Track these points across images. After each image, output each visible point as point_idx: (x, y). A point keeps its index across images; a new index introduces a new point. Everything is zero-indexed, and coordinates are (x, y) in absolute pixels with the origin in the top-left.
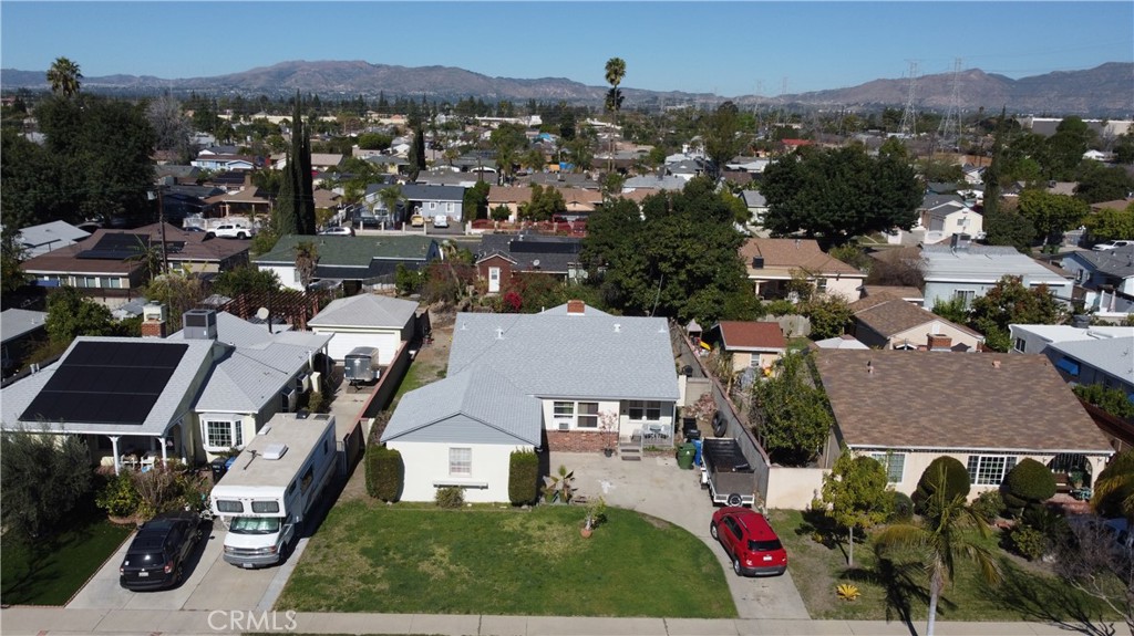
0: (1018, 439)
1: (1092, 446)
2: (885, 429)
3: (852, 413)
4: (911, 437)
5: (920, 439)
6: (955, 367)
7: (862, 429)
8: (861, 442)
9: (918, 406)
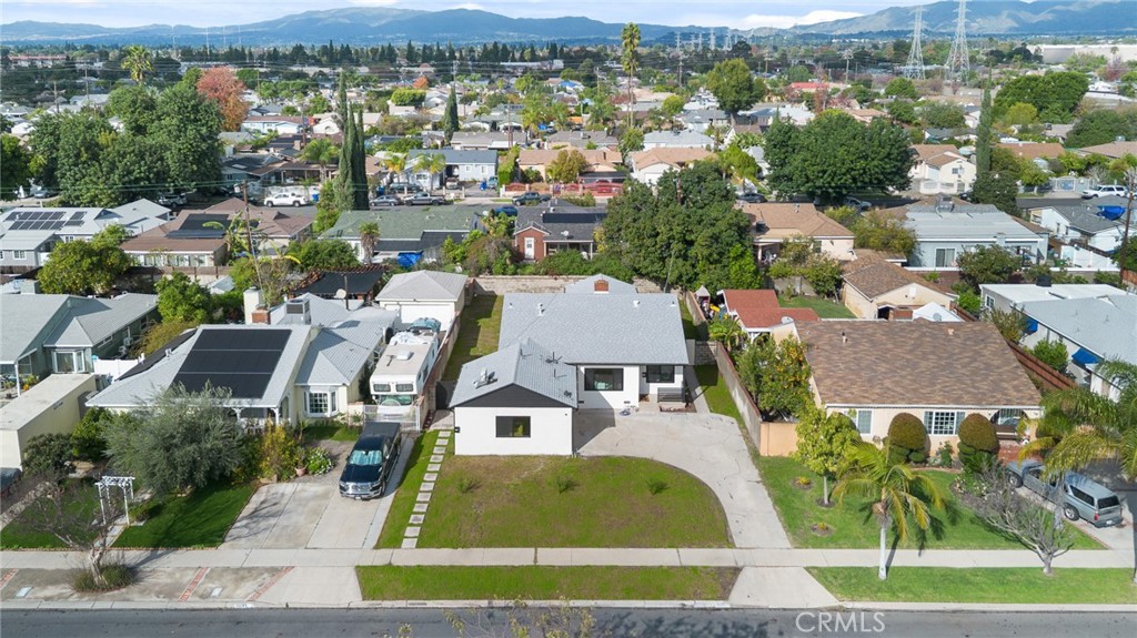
0: (966, 397)
1: (1029, 402)
2: (855, 390)
3: (829, 376)
4: (876, 397)
5: (884, 398)
6: (916, 335)
7: (836, 391)
8: (835, 402)
9: (883, 370)
